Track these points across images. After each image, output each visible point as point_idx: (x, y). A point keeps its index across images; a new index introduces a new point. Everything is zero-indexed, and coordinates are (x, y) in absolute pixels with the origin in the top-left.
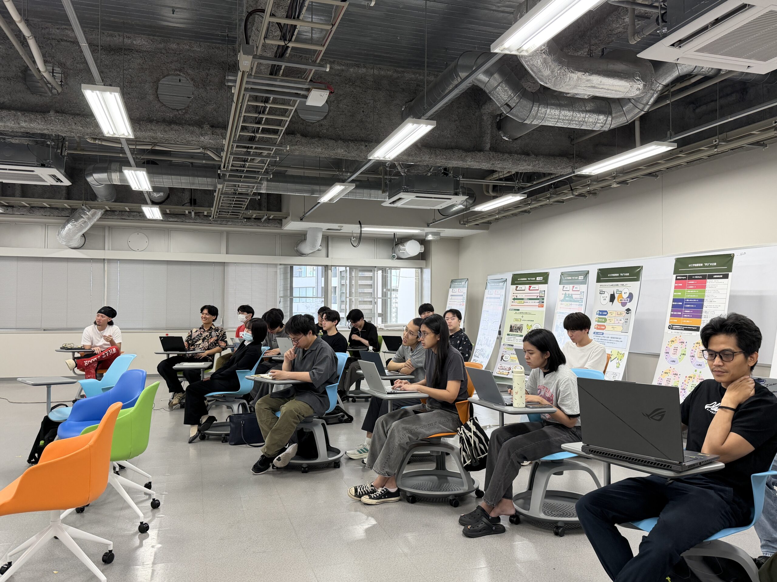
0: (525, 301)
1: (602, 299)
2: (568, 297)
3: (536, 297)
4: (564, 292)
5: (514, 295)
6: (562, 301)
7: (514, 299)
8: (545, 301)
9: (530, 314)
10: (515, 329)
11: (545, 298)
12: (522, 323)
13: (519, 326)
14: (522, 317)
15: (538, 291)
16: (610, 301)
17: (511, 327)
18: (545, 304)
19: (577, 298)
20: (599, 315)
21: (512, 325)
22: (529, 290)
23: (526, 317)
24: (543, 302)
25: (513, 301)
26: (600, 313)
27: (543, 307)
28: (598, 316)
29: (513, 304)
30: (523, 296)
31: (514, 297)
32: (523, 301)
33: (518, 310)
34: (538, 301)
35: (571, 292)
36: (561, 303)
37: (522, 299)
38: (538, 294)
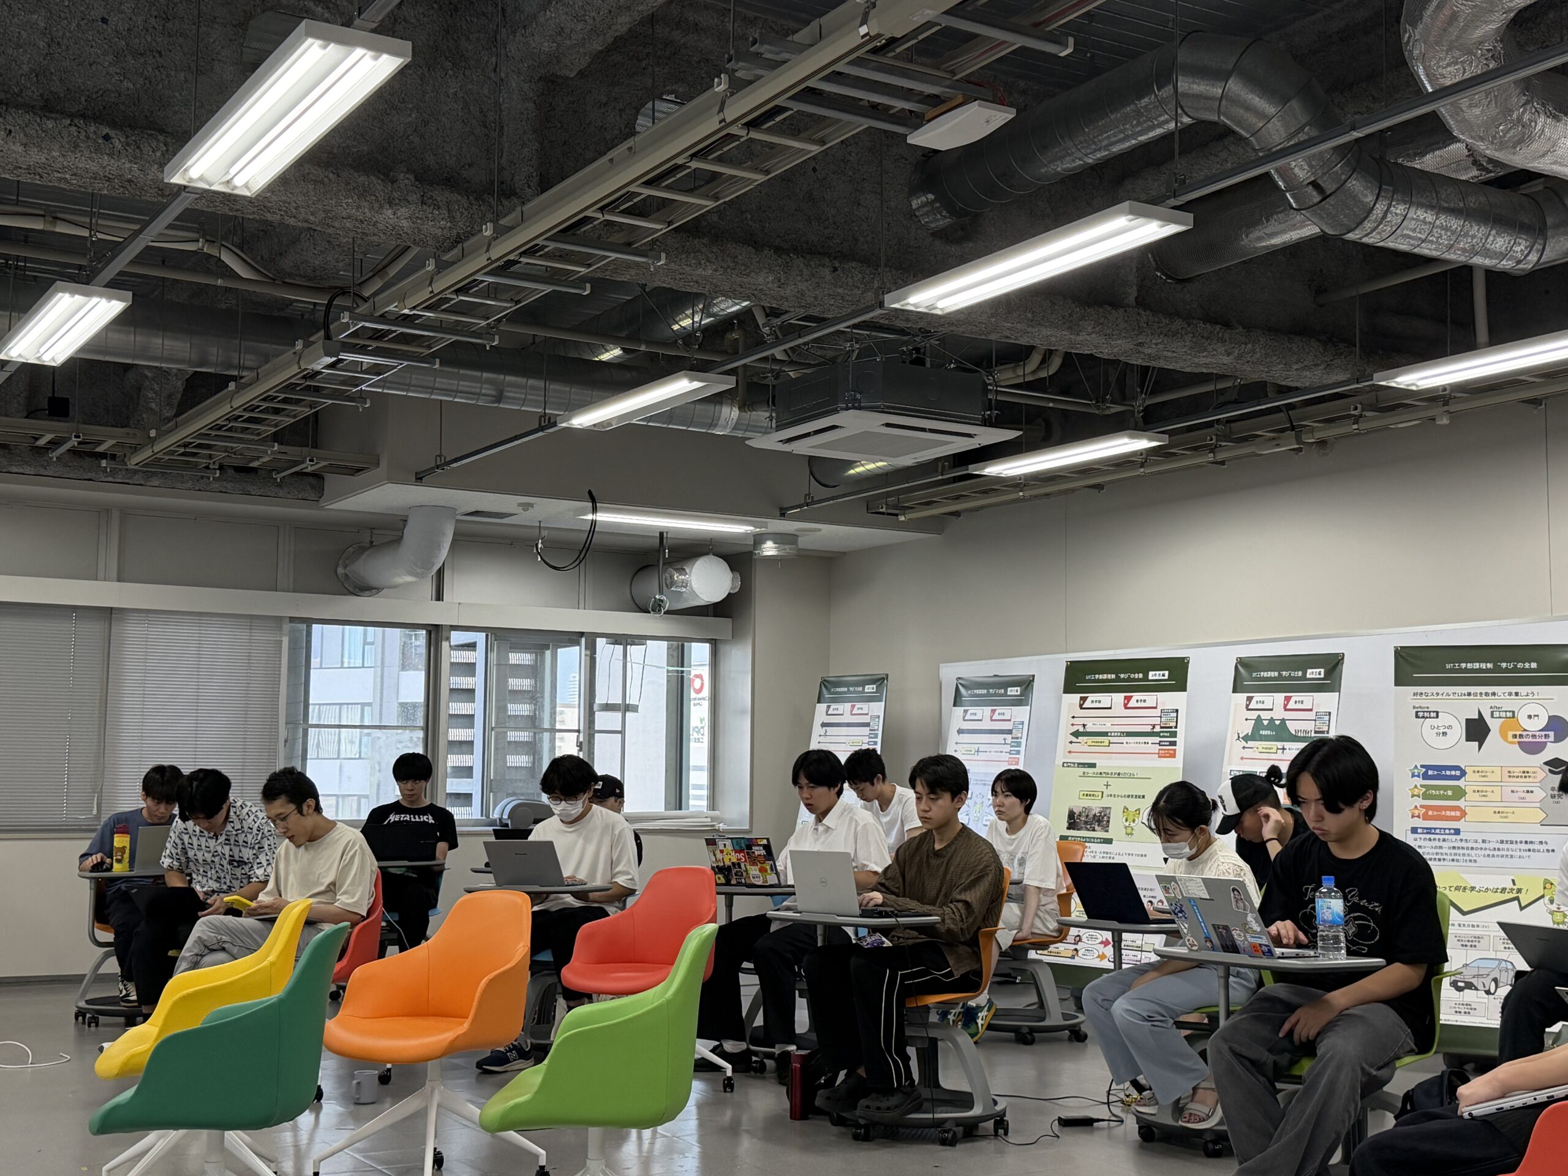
0: (1112, 739)
1: (1429, 735)
2: (1266, 728)
3: (1148, 729)
4: (1254, 715)
5: (1076, 721)
6: (1246, 738)
7: (1076, 734)
8: (1180, 739)
9: (1131, 776)
10: (1086, 823)
11: (1181, 731)
12: (1105, 802)
13: (1096, 811)
14: (1107, 785)
15: (1157, 712)
16: (1467, 740)
17: (1071, 815)
18: (1180, 748)
19: (1305, 731)
20: (1426, 777)
21: (1077, 811)
22: (1126, 708)
23: (1118, 786)
24: (1174, 744)
25: (1074, 739)
26: (1430, 773)
27: (1173, 755)
28: (1419, 781)
29: (1074, 747)
30: (1107, 726)
31: (1075, 729)
32: (1106, 739)
33: (1093, 765)
34: (1157, 739)
35: (1279, 714)
36: (1244, 743)
37: (1105, 734)
38: (1157, 721)
